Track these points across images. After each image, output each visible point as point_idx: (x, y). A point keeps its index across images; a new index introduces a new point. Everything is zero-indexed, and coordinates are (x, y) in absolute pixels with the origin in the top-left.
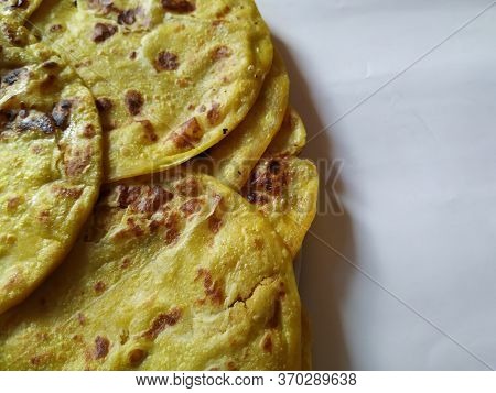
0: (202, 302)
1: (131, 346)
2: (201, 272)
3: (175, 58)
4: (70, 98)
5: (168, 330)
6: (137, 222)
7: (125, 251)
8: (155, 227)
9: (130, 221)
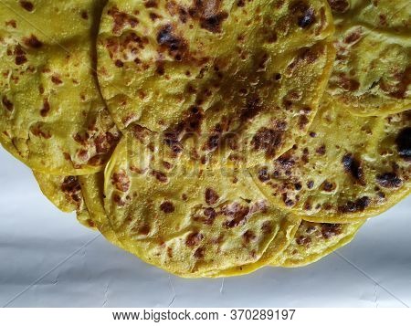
0: (39, 127)
1: (47, 92)
2: (50, 136)
3: (166, 212)
4: (180, 154)
5: (41, 107)
6: (94, 132)
7: (88, 118)
8: (87, 136)
9: (97, 130)
